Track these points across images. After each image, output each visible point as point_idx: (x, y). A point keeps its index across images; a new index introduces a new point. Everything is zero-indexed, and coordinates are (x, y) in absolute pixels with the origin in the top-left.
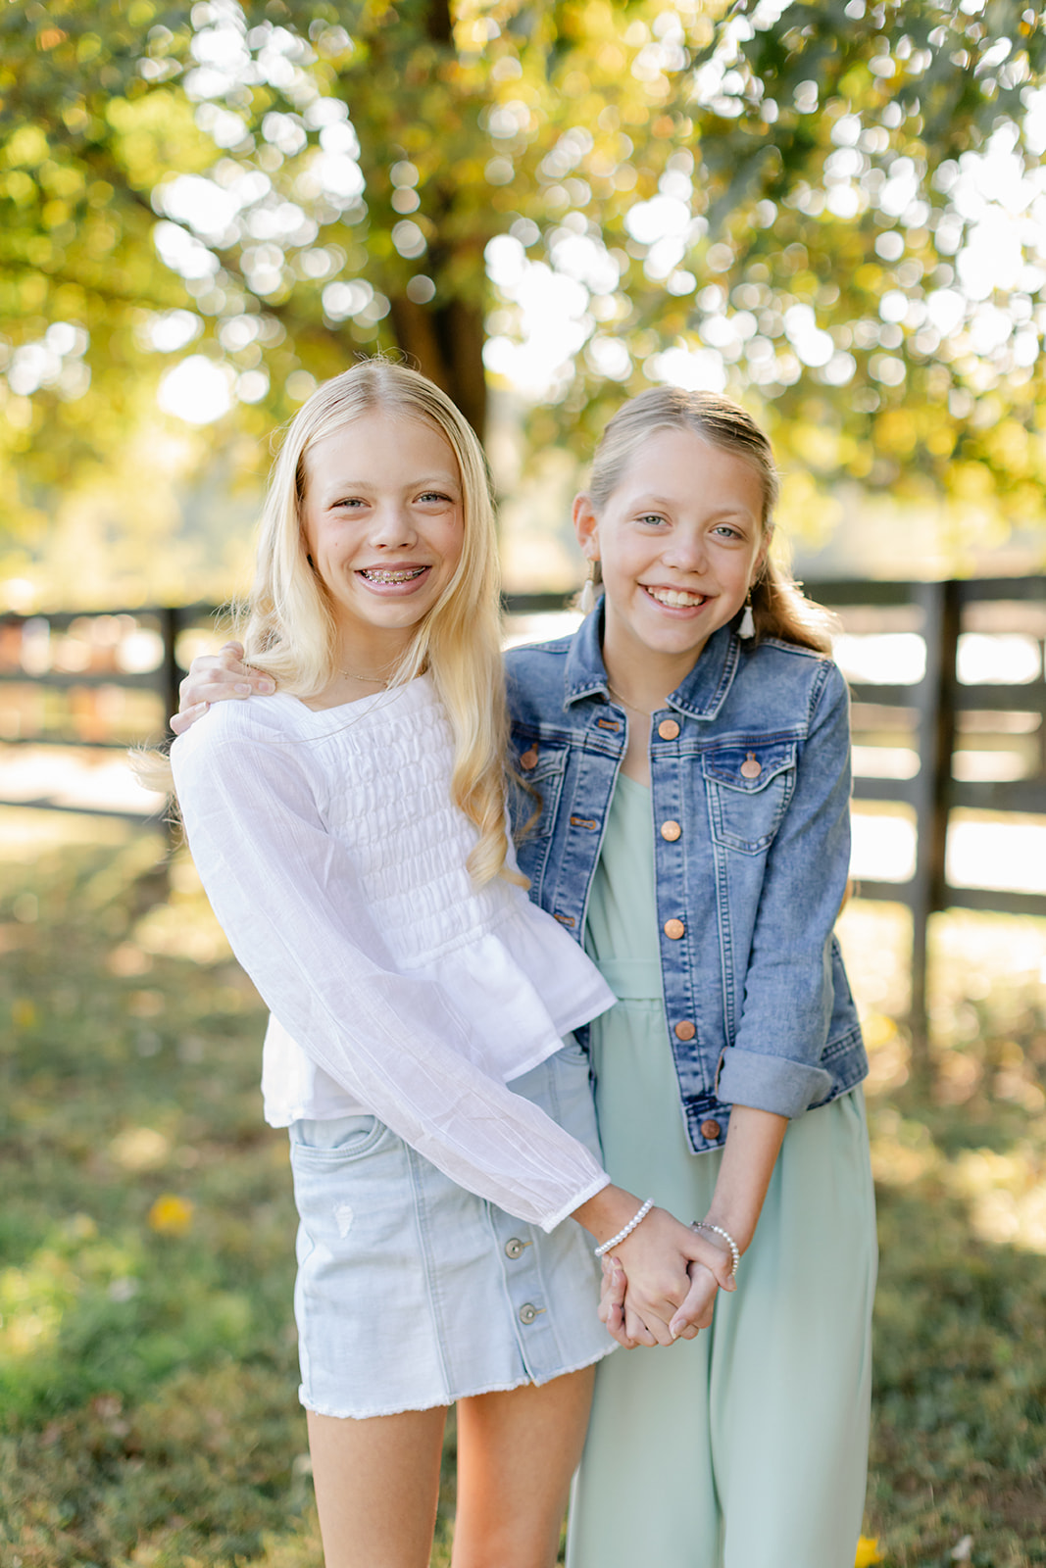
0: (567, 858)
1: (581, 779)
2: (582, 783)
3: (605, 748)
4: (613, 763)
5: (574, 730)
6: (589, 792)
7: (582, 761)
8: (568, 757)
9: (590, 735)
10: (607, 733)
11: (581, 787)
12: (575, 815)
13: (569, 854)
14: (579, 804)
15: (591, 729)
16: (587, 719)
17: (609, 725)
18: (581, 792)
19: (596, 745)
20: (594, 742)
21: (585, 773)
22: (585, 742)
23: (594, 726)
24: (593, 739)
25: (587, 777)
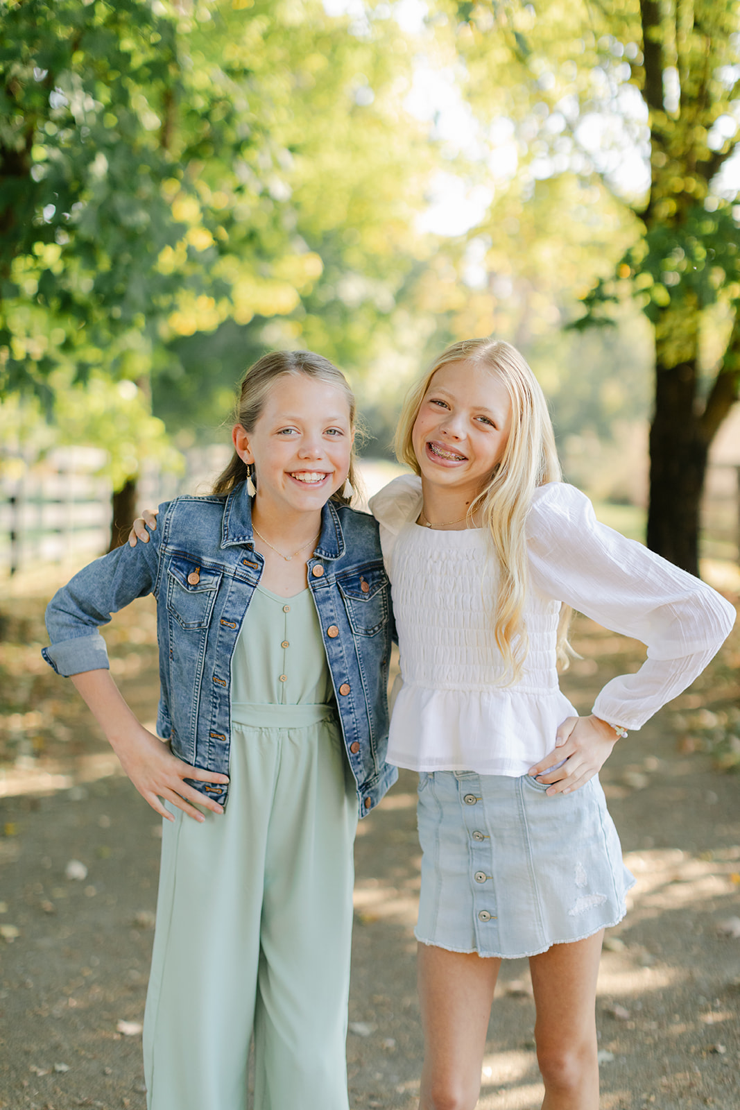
0: (219, 644)
1: (229, 596)
2: (230, 599)
3: (247, 579)
4: (252, 589)
5: (227, 565)
6: (234, 605)
7: (232, 585)
8: (221, 580)
9: (238, 569)
10: (249, 569)
11: (229, 601)
12: (223, 618)
13: (220, 642)
14: (227, 612)
15: (239, 565)
16: (236, 558)
17: (250, 564)
18: (229, 604)
19: (241, 576)
20: (241, 574)
21: (233, 592)
22: (235, 573)
23: (240, 563)
24: (240, 572)
25: (234, 596)
